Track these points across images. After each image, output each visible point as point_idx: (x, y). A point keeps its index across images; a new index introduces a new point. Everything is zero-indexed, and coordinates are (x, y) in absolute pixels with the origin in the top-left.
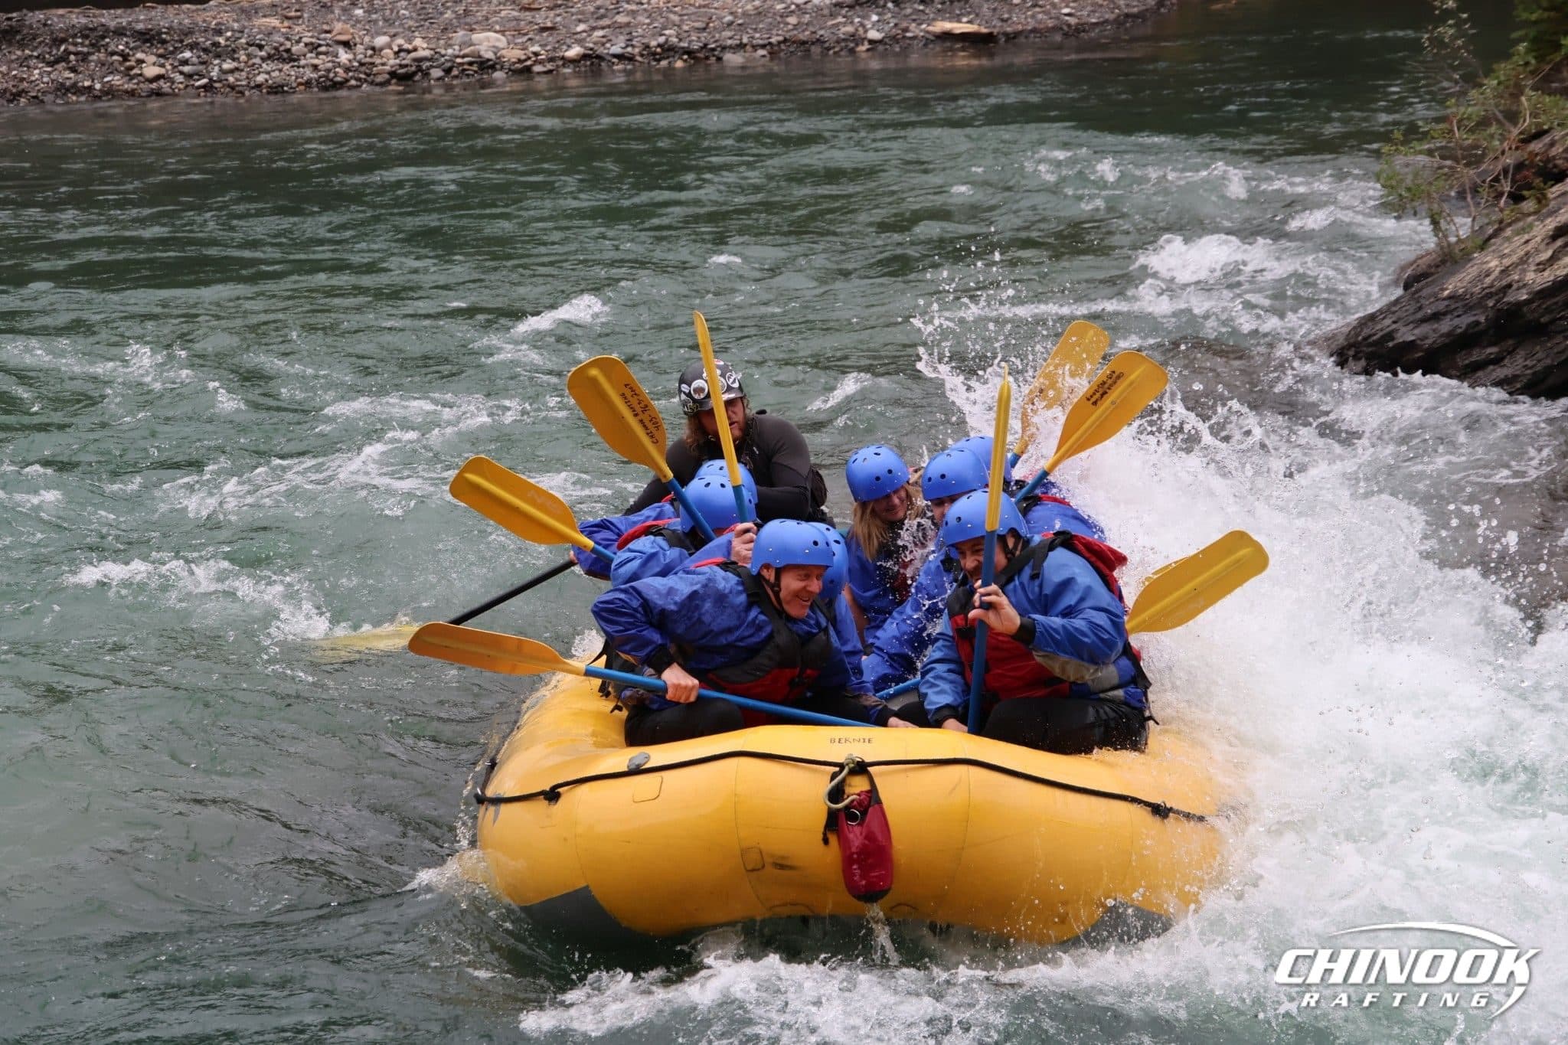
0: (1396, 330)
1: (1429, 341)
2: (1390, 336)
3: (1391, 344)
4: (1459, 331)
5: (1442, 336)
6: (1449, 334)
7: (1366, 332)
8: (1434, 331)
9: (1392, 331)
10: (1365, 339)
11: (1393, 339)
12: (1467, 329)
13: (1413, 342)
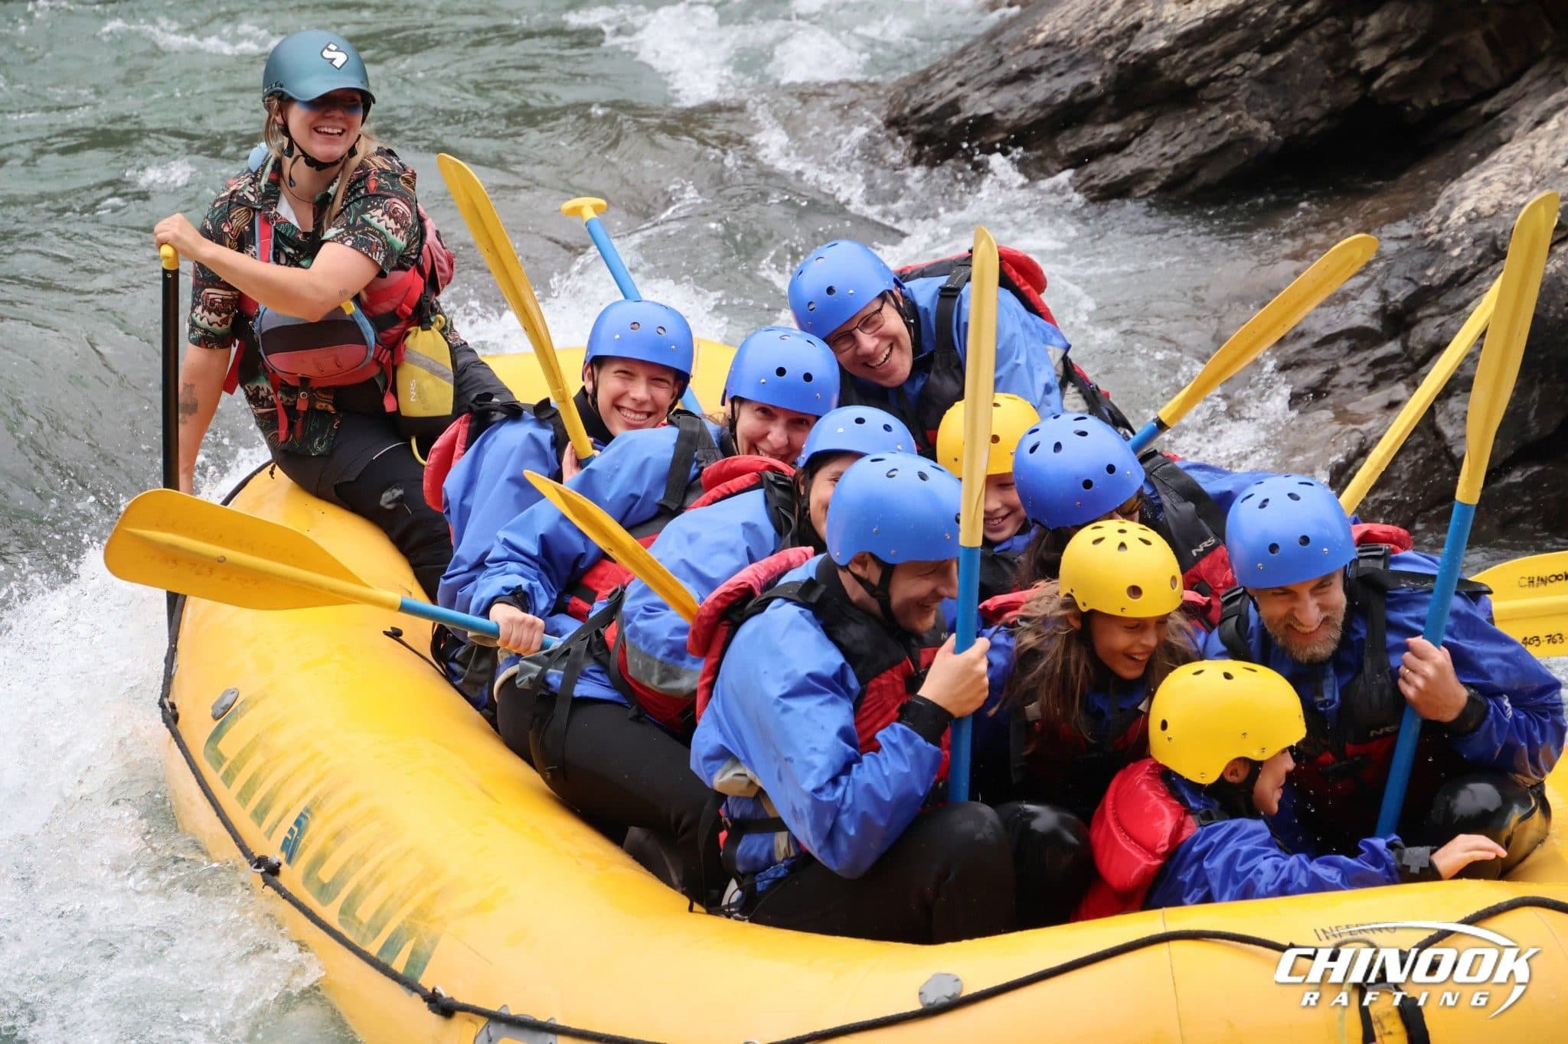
0: (964, 97)
1: (1014, 115)
2: (953, 107)
3: (954, 120)
4: (1060, 98)
5: (1034, 106)
6: (1045, 104)
7: (916, 99)
8: (1022, 98)
9: (957, 100)
10: (915, 111)
11: (957, 111)
12: (1071, 98)
13: (989, 116)
